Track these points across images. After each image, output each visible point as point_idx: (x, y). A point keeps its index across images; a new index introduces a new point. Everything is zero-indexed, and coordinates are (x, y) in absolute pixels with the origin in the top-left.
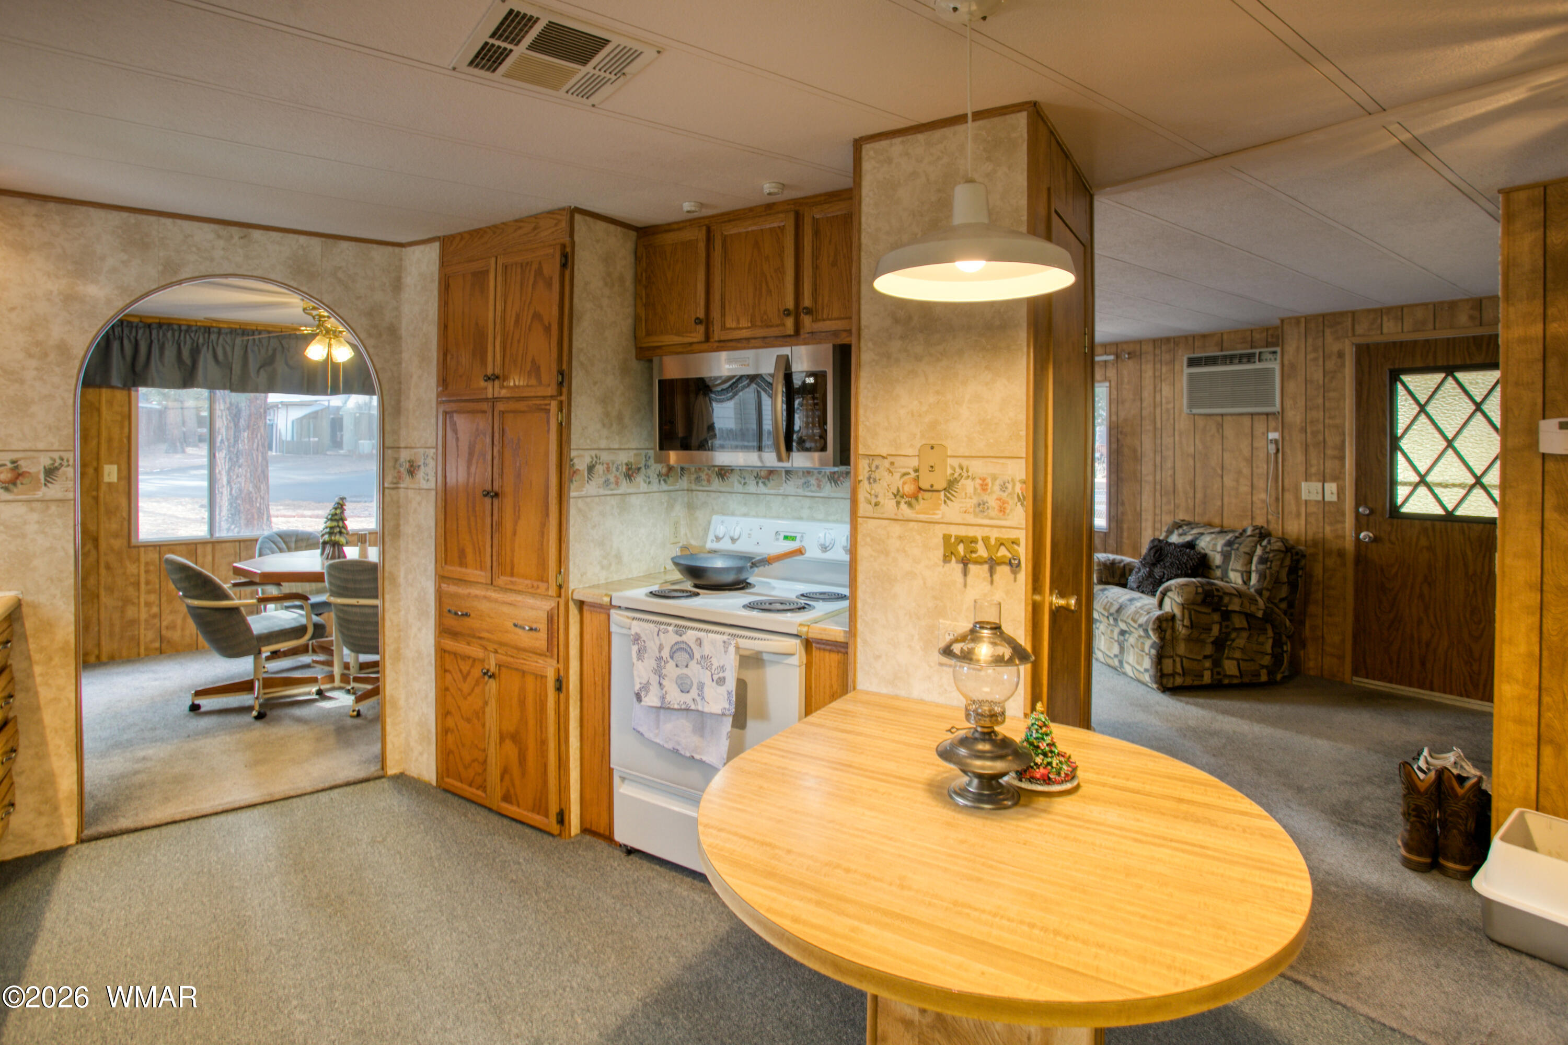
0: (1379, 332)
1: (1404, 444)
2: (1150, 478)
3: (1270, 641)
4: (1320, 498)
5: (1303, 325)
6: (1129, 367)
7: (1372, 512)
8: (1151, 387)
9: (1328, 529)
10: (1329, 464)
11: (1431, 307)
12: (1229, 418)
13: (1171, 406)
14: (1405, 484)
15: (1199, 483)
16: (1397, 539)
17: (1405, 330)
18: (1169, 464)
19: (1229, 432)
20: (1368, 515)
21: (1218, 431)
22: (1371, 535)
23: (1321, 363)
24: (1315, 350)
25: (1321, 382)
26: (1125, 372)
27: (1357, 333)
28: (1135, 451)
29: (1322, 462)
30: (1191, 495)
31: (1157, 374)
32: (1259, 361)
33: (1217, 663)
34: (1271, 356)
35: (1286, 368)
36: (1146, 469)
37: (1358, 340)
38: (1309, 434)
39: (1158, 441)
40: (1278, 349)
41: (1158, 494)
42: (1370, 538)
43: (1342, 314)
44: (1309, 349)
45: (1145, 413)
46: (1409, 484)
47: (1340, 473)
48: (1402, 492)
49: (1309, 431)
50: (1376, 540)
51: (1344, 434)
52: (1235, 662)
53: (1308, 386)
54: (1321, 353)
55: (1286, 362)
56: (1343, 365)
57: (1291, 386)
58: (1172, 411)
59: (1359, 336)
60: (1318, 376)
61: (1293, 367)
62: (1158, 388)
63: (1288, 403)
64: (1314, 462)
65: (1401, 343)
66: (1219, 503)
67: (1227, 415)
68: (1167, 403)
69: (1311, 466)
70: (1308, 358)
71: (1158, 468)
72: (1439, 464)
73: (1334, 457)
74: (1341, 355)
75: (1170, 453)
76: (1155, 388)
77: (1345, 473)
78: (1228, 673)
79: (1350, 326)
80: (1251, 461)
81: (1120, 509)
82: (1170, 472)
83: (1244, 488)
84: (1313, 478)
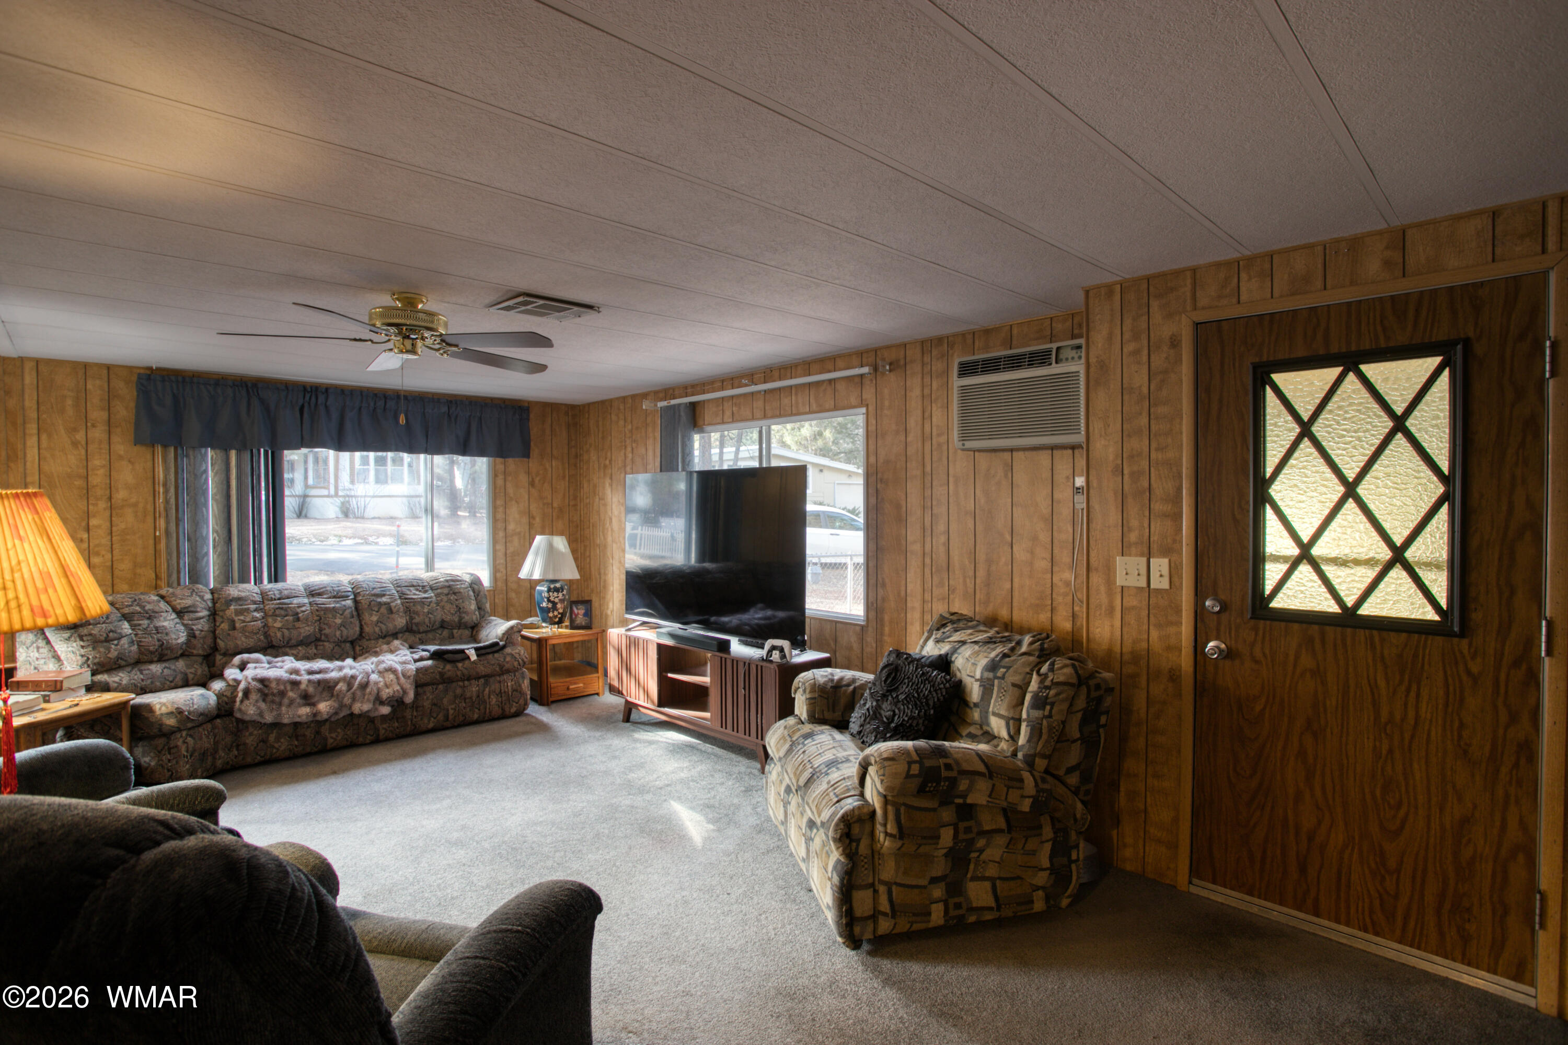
0: (1235, 300)
1: (1277, 491)
2: (917, 547)
3: (1048, 847)
4: (1143, 584)
5: (1117, 297)
6: (892, 381)
7: (1224, 607)
8: (919, 412)
9: (1154, 634)
10: (1156, 526)
11: (1320, 249)
12: (1021, 454)
13: (943, 439)
14: (1276, 559)
15: (981, 557)
16: (1264, 655)
17: (1276, 294)
18: (942, 527)
19: (1020, 477)
20: (1218, 612)
21: (1006, 476)
22: (1223, 646)
23: (1145, 358)
24: (1136, 337)
25: (1145, 390)
26: (886, 391)
27: (1200, 304)
28: (898, 507)
29: (1146, 525)
30: (971, 573)
31: (927, 391)
32: (1057, 363)
33: (955, 888)
34: (1073, 353)
35: (1092, 370)
36: (913, 534)
37: (1201, 317)
38: (1126, 477)
39: (928, 493)
40: (1082, 341)
41: (927, 571)
42: (1221, 651)
43: (1178, 273)
44: (1126, 337)
45: (911, 450)
46: (1284, 559)
47: (1174, 541)
48: (1272, 573)
49: (1126, 472)
50: (1229, 655)
51: (1180, 477)
52: (988, 884)
53: (1126, 397)
54: (1145, 343)
55: (1093, 360)
56: (1179, 360)
57: (1101, 399)
58: (945, 447)
59: (1203, 308)
60: (1140, 379)
61: (1103, 366)
62: (927, 414)
63: (1096, 426)
64: (1134, 523)
65: (1272, 315)
66: (1008, 586)
67: (1018, 449)
68: (939, 435)
69: (1130, 530)
70: (1125, 350)
71: (928, 533)
72: (1334, 524)
73: (1165, 515)
74: (1174, 343)
75: (944, 509)
76: (924, 412)
77: (1181, 542)
78: (974, 905)
79: (1188, 294)
80: (1051, 521)
81: (881, 592)
82: (943, 539)
83: (1042, 564)
84: (1133, 550)
